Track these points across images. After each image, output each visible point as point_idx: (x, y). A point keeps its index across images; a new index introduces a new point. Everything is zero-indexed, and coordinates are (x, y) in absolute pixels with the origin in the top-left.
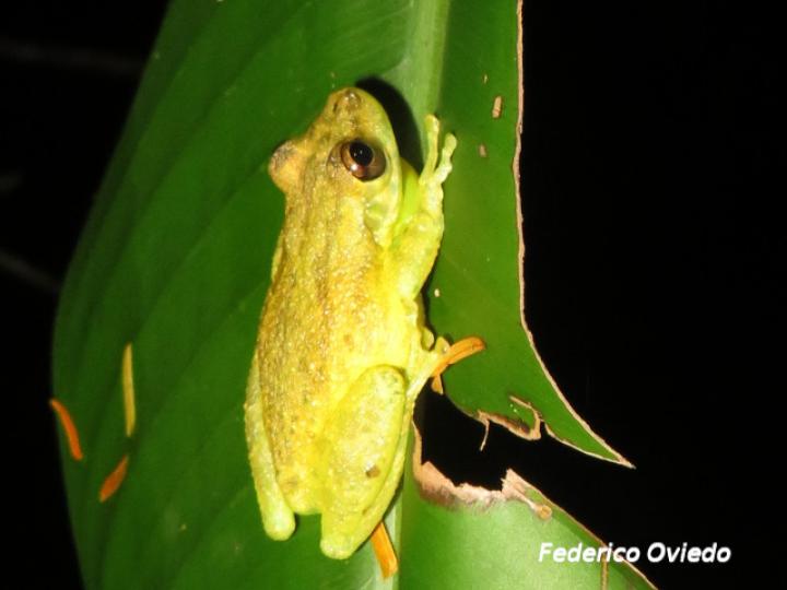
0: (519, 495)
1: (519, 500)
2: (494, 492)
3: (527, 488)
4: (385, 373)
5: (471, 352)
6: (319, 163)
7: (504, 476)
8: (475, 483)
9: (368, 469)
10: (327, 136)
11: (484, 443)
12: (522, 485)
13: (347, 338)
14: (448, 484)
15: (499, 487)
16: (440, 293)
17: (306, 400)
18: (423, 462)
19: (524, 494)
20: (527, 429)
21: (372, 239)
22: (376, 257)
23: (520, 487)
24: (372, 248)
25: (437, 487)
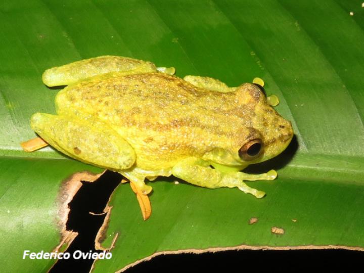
0: (64, 240)
1: (61, 240)
2: (65, 226)
3: (68, 243)
4: (132, 160)
5: (143, 210)
6: (250, 119)
7: (75, 231)
8: (70, 215)
9: (79, 148)
10: (265, 124)
11: (93, 214)
12: (70, 241)
13: (151, 139)
14: (70, 198)
15: (68, 228)
16: (176, 185)
17: (118, 111)
18: (82, 182)
19: (65, 242)
20: (101, 241)
21: (207, 151)
22: (197, 153)
23: (68, 240)
24: (202, 152)
25: (68, 192)
